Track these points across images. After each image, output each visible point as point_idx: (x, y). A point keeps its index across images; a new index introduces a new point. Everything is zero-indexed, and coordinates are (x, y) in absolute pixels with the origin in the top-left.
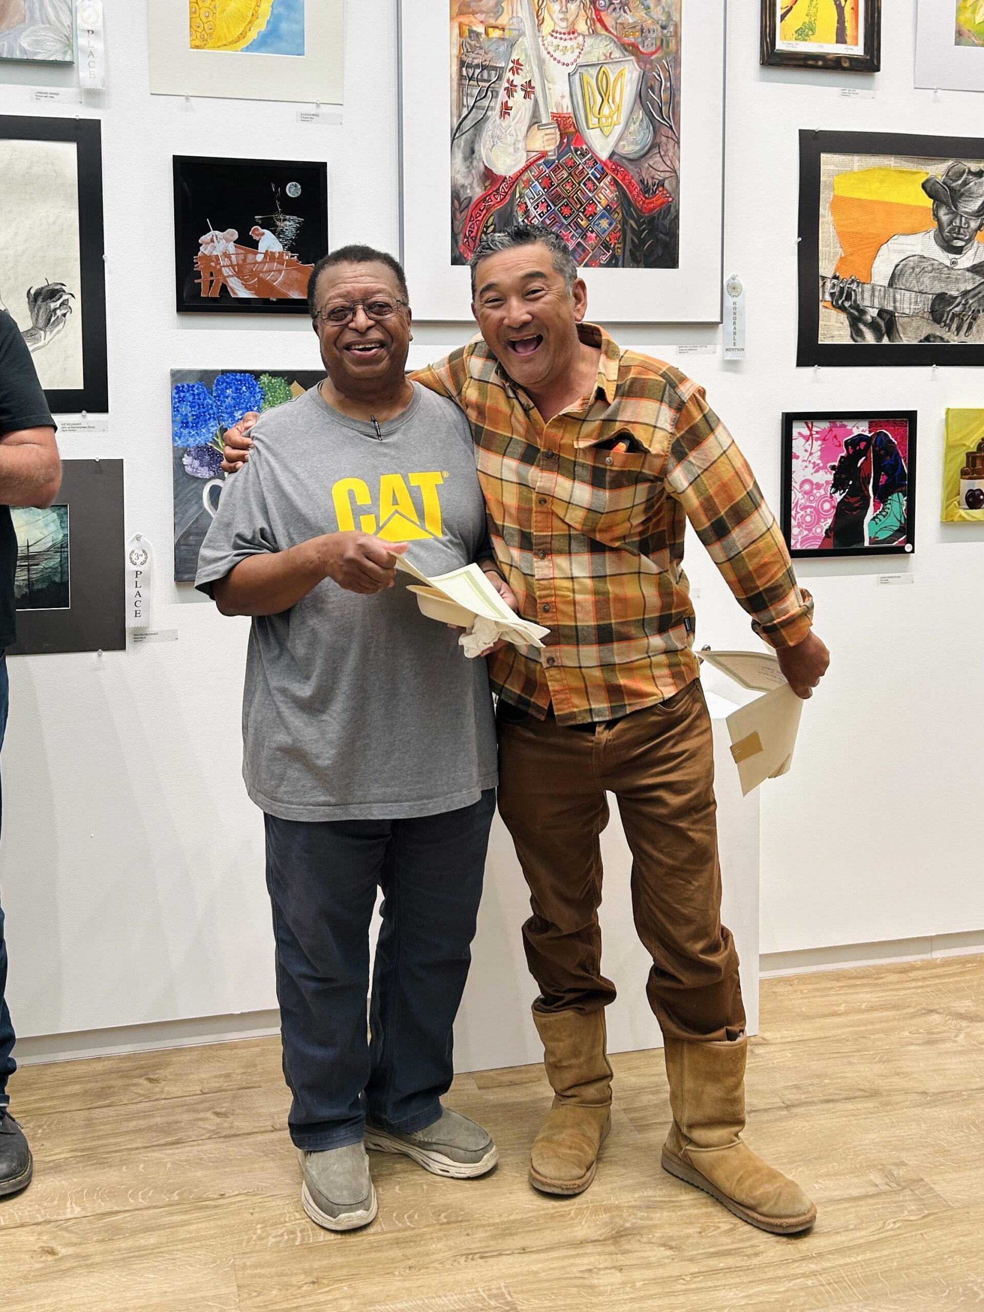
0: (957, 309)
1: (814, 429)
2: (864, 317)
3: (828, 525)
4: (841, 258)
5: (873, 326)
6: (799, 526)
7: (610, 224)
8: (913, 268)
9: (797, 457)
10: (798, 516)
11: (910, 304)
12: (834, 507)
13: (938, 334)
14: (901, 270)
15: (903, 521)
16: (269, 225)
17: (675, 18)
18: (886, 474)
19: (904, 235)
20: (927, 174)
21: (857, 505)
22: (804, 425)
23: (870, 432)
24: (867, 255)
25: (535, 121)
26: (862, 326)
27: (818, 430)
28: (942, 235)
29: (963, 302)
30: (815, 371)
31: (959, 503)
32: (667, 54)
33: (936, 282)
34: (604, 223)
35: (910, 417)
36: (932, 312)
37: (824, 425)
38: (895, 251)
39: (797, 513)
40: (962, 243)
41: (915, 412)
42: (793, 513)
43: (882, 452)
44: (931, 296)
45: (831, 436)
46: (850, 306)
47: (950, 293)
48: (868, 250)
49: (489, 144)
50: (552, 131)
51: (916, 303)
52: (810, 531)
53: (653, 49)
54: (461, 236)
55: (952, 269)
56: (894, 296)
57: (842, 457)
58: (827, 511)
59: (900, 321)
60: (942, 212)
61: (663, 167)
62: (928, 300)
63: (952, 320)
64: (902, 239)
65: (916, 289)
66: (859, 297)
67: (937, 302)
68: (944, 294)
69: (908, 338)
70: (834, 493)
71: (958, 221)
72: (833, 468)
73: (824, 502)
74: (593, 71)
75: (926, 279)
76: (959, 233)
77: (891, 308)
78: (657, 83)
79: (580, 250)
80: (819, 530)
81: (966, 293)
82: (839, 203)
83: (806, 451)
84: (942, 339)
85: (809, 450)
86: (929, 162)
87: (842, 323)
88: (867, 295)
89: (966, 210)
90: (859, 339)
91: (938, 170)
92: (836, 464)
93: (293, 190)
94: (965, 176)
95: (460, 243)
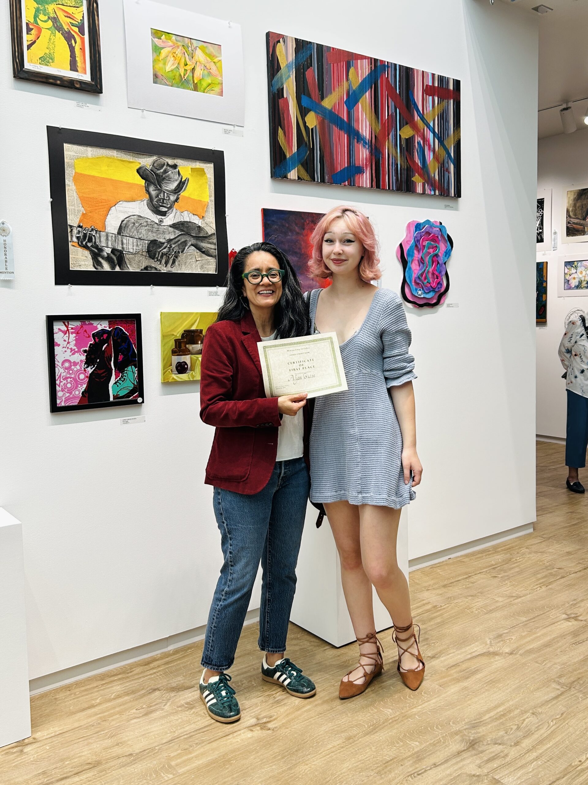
0: (164, 250)
1: (70, 326)
2: (101, 253)
3: (83, 389)
4: (83, 214)
5: (108, 259)
6: (62, 390)
8: (134, 224)
9: (59, 345)
10: (62, 384)
11: (133, 246)
12: (87, 377)
13: (153, 266)
14: (126, 224)
15: (136, 384)
18: (122, 354)
19: (126, 201)
20: (140, 163)
21: (104, 375)
22: (63, 324)
23: (110, 328)
24: (102, 213)
26: (100, 259)
27: (73, 327)
28: (152, 203)
29: (168, 246)
30: (69, 288)
31: (171, 370)
33: (150, 233)
35: (137, 318)
36: (148, 251)
37: (78, 324)
38: (121, 211)
39: (61, 382)
40: (166, 209)
41: (140, 315)
42: (58, 382)
43: (119, 340)
44: (147, 242)
45: (82, 331)
46: (91, 246)
47: (159, 240)
48: (102, 210)
51: (137, 245)
52: (71, 393)
55: (160, 225)
56: (122, 241)
57: (91, 344)
58: (82, 380)
59: (127, 257)
60: (151, 189)
62: (145, 244)
63: (162, 257)
64: (125, 204)
65: (137, 237)
66: (97, 240)
67: (151, 245)
68: (156, 240)
69: (132, 268)
70: (87, 368)
71: (162, 195)
72: (85, 351)
73: (80, 374)
75: (143, 231)
76: (162, 203)
77: (120, 248)
80: (77, 393)
81: (170, 241)
82: (79, 178)
83: (65, 341)
84: (156, 269)
85: (67, 340)
86: (141, 156)
87: (87, 257)
88: (103, 239)
89: (167, 188)
90: (99, 268)
91: (147, 162)
92: (87, 349)
94: (165, 167)
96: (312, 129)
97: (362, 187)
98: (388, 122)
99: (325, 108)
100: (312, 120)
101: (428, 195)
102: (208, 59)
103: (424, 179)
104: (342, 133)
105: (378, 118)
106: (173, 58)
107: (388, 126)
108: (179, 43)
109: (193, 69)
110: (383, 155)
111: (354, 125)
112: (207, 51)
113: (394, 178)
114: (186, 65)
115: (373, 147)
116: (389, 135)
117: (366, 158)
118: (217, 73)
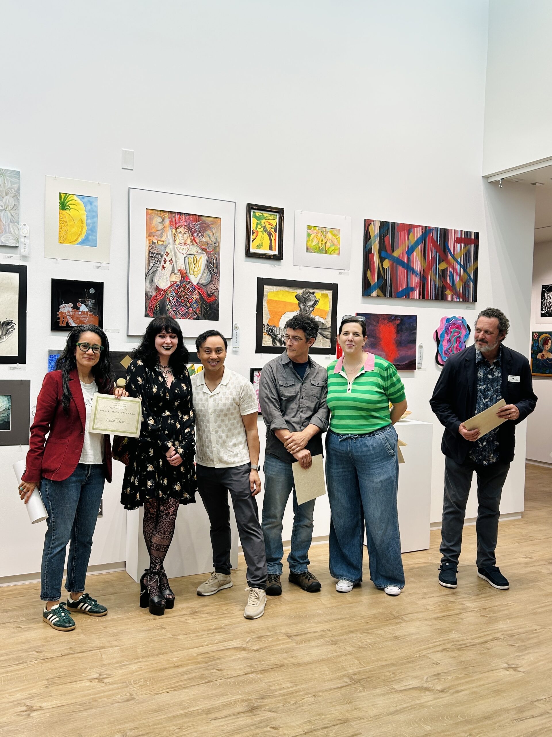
2: (277, 338)
4: (270, 319)
5: (279, 341)
7: (197, 306)
16: (84, 302)
17: (219, 241)
19: (289, 312)
22: (257, 372)
25: (173, 272)
26: (276, 341)
28: (301, 312)
30: (261, 355)
32: (216, 252)
34: (195, 305)
38: (287, 317)
46: (272, 334)
49: (158, 279)
50: (178, 275)
53: (211, 250)
54: (148, 308)
60: (301, 304)
61: (214, 288)
66: (275, 331)
71: (306, 308)
74: (192, 257)
76: (306, 312)
78: (213, 261)
79: (187, 314)
82: (269, 301)
88: (278, 331)
89: (309, 304)
90: (275, 345)
91: (300, 292)
93: (92, 291)
94: (309, 294)
95: (148, 310)
96: (386, 269)
97: (414, 299)
98: (432, 261)
99: (395, 257)
100: (386, 264)
101: (455, 301)
102: (334, 237)
103: (453, 292)
104: (403, 269)
105: (425, 259)
106: (316, 239)
107: (431, 263)
108: (320, 231)
109: (326, 243)
110: (428, 280)
111: (411, 264)
112: (333, 233)
113: (434, 293)
114: (322, 241)
115: (422, 276)
116: (431, 268)
117: (417, 282)
118: (337, 243)
